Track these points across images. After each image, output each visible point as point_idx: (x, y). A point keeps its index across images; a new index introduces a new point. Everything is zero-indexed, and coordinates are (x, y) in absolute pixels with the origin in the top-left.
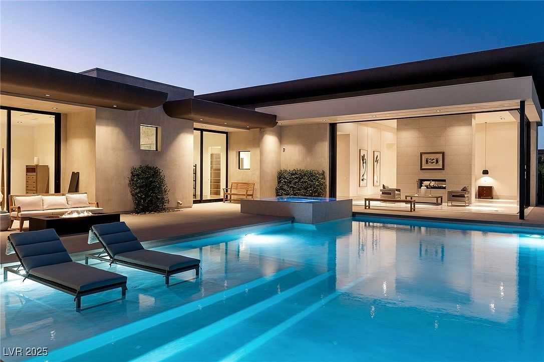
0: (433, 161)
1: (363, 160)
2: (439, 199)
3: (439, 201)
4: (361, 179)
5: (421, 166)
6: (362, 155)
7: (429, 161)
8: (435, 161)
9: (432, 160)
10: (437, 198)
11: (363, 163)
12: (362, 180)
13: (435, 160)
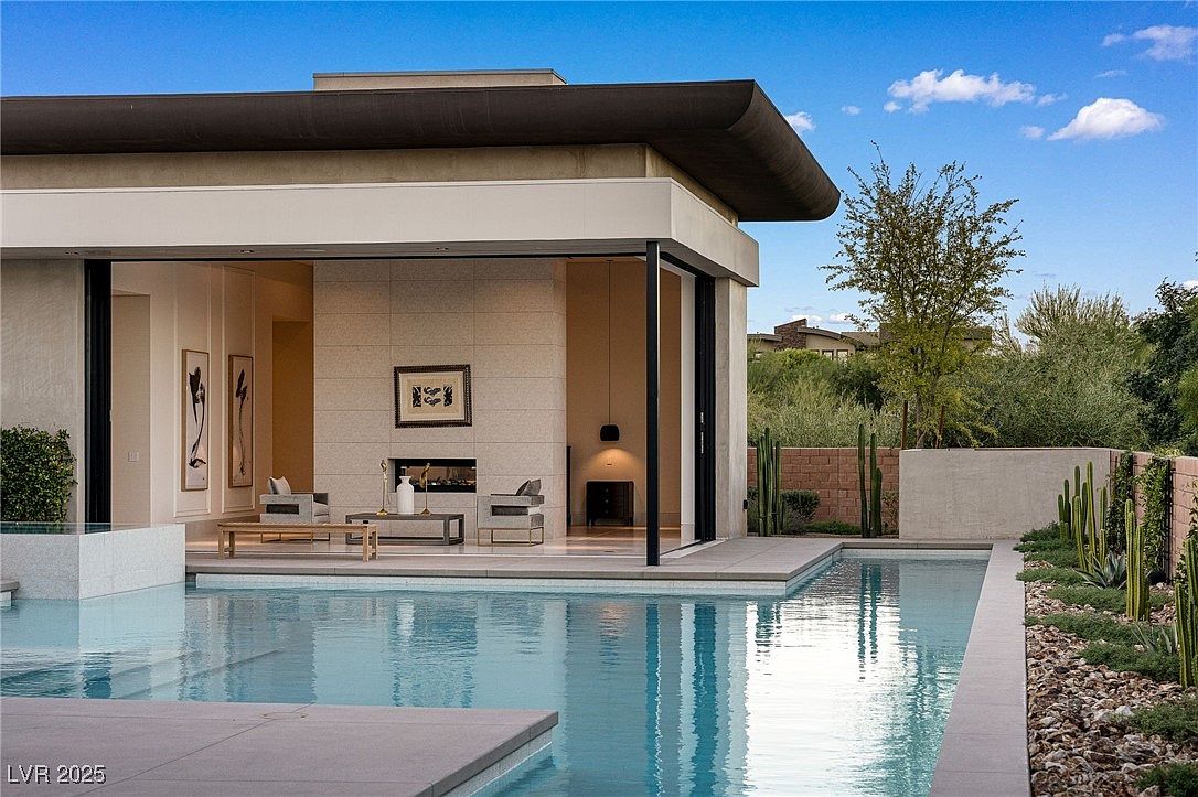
0: (437, 396)
1: (194, 391)
2: (454, 524)
3: (454, 533)
4: (188, 461)
5: (397, 416)
6: (191, 370)
7: (424, 395)
8: (441, 395)
9: (433, 393)
10: (448, 518)
11: (195, 401)
12: (192, 464)
13: (443, 393)
